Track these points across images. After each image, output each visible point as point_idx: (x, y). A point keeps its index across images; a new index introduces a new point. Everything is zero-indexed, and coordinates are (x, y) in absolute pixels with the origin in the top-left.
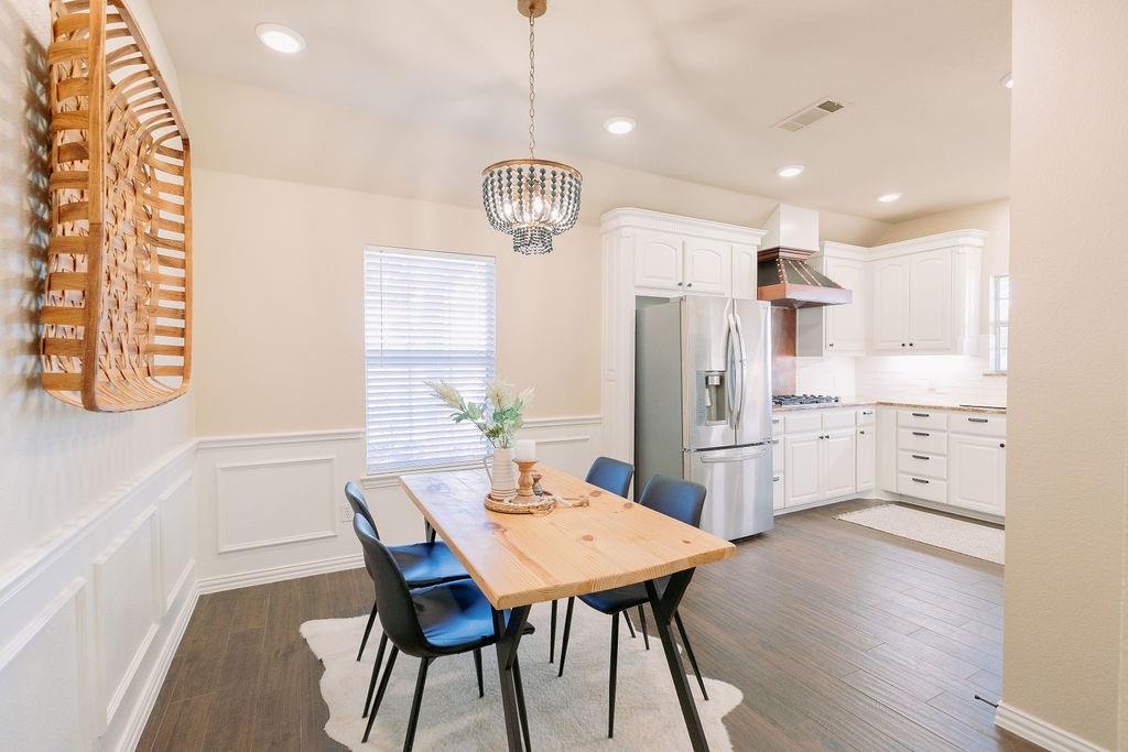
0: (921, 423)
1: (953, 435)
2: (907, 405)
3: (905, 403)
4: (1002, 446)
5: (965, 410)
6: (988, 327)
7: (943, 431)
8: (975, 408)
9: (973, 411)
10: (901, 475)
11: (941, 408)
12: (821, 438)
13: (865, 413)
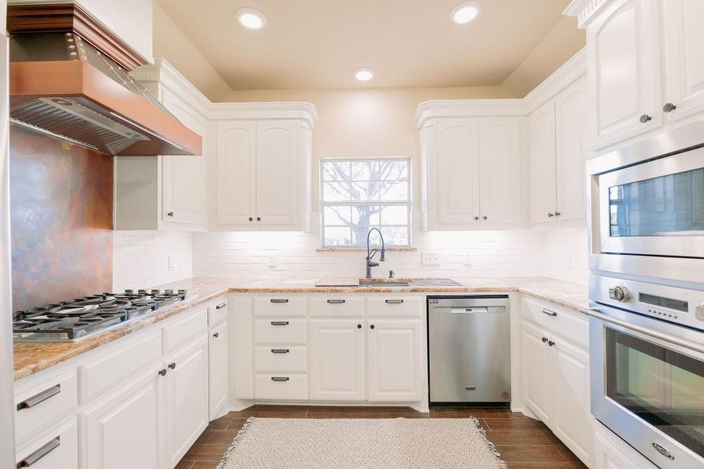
0: (280, 311)
1: (313, 321)
2: (265, 290)
3: (263, 287)
4: (359, 326)
5: (324, 291)
6: (318, 205)
7: (303, 317)
8: (333, 288)
9: (332, 291)
10: (259, 376)
11: (301, 291)
12: (163, 373)
13: (218, 307)
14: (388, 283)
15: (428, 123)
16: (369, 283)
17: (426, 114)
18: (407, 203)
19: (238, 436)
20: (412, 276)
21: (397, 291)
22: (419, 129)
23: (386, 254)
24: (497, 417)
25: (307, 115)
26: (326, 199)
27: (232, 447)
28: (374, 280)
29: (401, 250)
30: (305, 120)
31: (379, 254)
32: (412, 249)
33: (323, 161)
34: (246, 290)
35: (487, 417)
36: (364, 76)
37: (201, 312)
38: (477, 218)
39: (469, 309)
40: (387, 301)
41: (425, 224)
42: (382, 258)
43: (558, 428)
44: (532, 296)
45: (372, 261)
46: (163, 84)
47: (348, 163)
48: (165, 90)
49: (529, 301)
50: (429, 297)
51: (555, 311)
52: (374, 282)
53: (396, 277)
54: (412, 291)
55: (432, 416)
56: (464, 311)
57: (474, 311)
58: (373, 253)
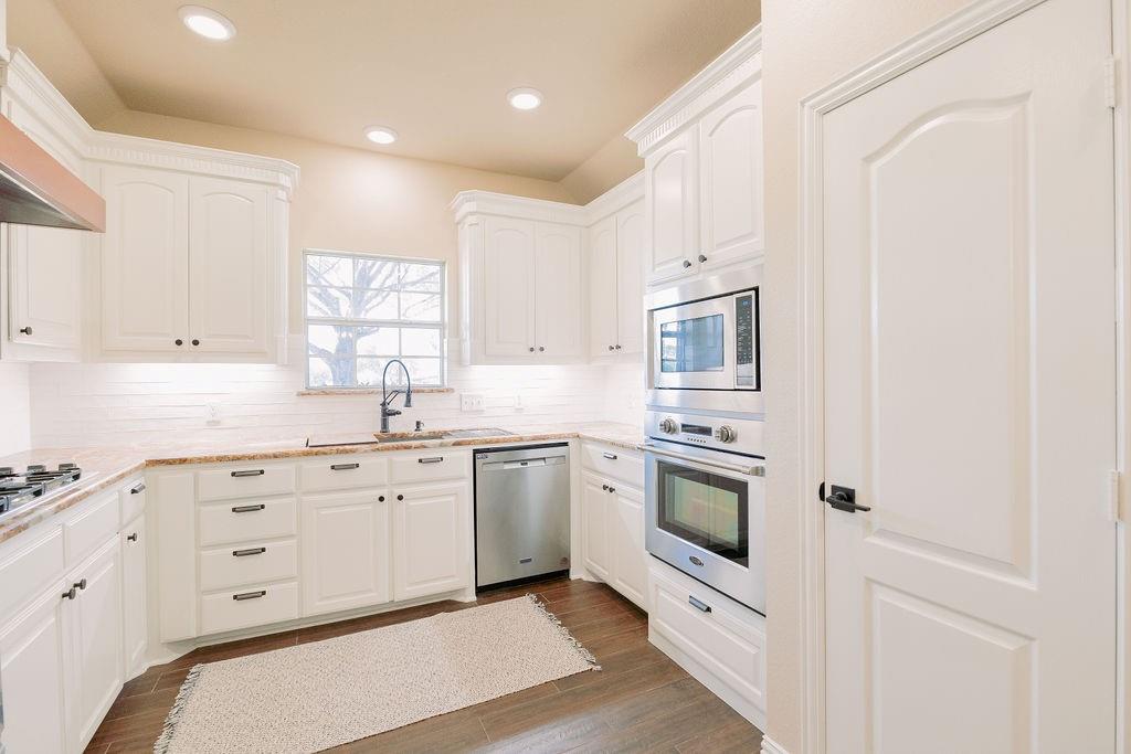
0: (247, 490)
1: (307, 498)
2: (220, 459)
3: (214, 454)
4: (381, 499)
5: (325, 453)
6: (299, 323)
7: (289, 494)
8: (341, 448)
9: (338, 452)
10: (207, 598)
11: (286, 455)
12: (70, 595)
13: (134, 491)
14: (414, 438)
15: (472, 219)
16: (387, 438)
17: (468, 207)
18: (440, 326)
19: (182, 693)
20: (448, 428)
21: (435, 446)
22: (458, 223)
23: (413, 396)
24: (556, 588)
25: (285, 180)
26: (312, 312)
27: (176, 710)
28: (394, 435)
29: (432, 391)
30: (283, 188)
31: (403, 397)
32: (448, 390)
33: (306, 253)
34: (183, 461)
35: (546, 591)
36: (381, 137)
37: (110, 499)
38: (532, 350)
39: (524, 462)
40: (420, 461)
41: (467, 355)
42: (408, 403)
43: (618, 581)
44: (594, 440)
45: (390, 407)
46: (12, 93)
47: (350, 261)
48: (14, 104)
49: (590, 447)
50: (476, 452)
51: (616, 454)
52: (394, 437)
53: (425, 430)
54: (454, 445)
55: (479, 603)
56: (519, 465)
57: (530, 464)
58: (393, 396)
